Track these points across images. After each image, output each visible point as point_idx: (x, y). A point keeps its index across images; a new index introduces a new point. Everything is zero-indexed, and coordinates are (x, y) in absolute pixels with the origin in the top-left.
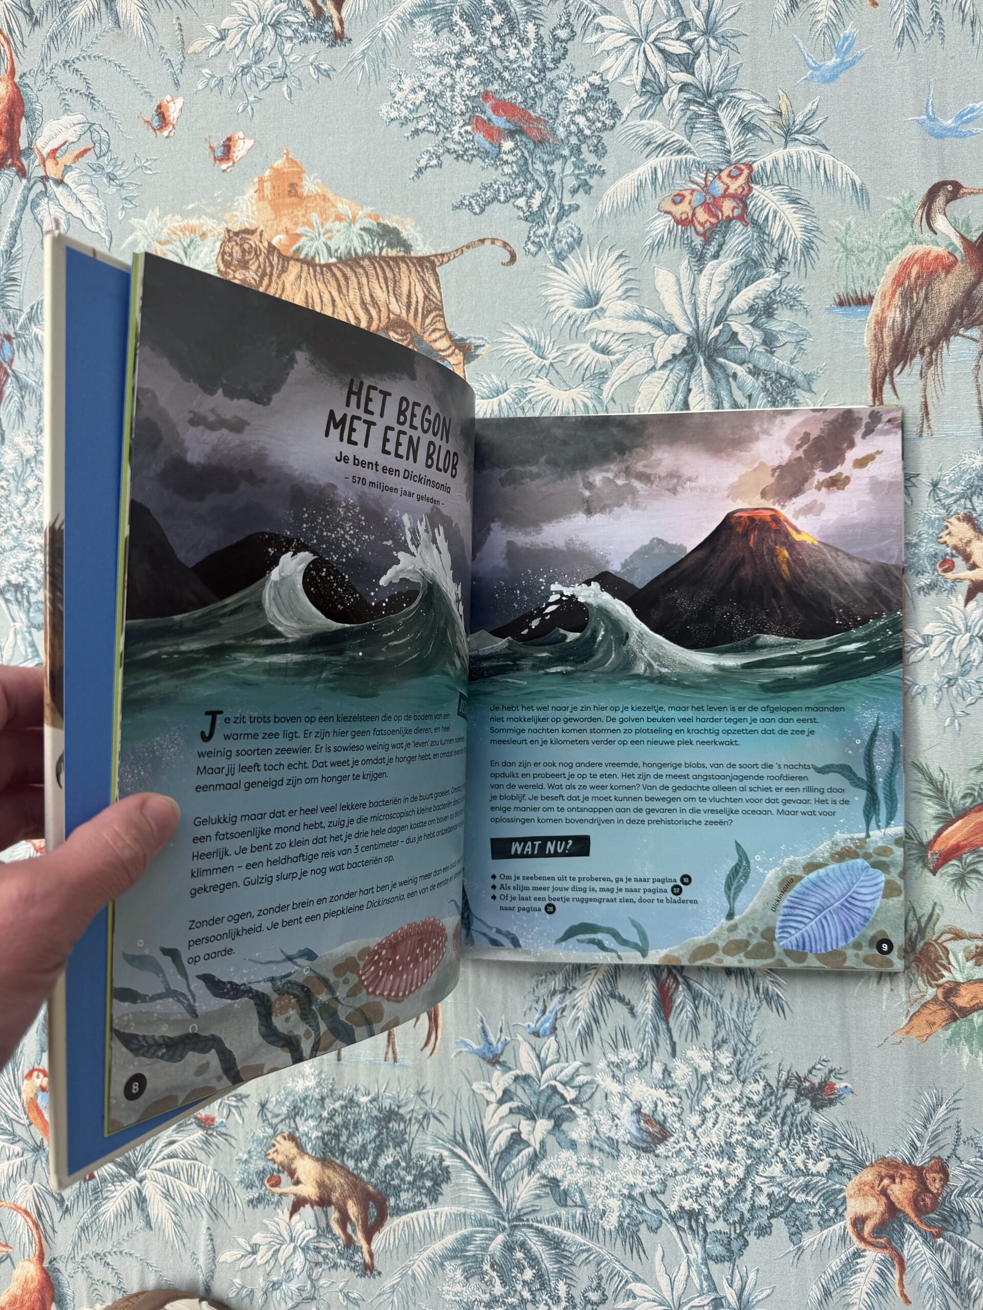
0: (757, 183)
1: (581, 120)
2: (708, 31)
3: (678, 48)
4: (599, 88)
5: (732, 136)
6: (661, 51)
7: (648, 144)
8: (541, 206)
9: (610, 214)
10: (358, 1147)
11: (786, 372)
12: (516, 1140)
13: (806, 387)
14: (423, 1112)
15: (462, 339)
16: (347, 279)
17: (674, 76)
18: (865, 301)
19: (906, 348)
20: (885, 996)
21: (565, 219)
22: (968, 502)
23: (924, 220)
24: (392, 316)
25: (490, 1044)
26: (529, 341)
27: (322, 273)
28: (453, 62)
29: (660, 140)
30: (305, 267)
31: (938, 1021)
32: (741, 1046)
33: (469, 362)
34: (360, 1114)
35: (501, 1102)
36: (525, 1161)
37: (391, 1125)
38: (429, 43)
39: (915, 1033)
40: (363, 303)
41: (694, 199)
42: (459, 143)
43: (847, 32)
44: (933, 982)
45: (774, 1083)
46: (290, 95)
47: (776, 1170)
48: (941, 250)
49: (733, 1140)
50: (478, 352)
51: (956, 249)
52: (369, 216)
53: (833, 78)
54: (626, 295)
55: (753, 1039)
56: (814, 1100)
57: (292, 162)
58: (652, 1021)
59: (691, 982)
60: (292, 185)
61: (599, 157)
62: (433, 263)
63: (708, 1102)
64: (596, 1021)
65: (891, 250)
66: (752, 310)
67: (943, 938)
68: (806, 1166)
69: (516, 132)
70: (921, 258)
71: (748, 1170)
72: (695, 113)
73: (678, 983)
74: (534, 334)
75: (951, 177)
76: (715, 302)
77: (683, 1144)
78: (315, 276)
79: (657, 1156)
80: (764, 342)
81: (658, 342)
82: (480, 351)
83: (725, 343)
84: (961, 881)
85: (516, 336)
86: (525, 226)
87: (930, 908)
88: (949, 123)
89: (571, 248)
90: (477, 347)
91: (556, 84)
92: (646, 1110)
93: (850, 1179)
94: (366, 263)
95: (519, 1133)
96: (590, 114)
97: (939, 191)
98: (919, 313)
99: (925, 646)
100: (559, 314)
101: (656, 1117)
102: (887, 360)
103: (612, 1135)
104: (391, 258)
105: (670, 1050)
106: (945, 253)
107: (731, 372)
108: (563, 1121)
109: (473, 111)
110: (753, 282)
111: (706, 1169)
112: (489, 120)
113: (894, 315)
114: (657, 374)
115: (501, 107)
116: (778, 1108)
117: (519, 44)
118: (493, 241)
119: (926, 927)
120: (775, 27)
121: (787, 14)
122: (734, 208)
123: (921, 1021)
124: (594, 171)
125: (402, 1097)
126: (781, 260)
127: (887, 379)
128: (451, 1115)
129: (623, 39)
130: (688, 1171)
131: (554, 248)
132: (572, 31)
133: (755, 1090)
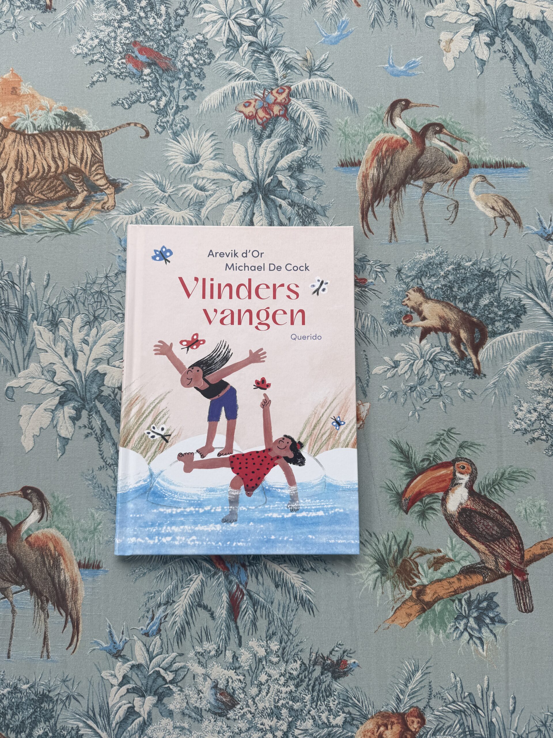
0: (293, 97)
1: (191, 59)
2: (266, 15)
3: (248, 23)
4: (202, 42)
5: (279, 71)
6: (239, 24)
7: (230, 74)
8: (165, 106)
9: (206, 111)
10: (18, 723)
11: (310, 205)
12: (131, 712)
13: (323, 213)
14: (66, 694)
15: (114, 180)
16: (44, 143)
17: (246, 38)
18: (356, 164)
19: (380, 191)
20: (378, 598)
21: (179, 113)
22: (419, 281)
23: (389, 120)
24: (71, 165)
25: (115, 643)
26: (155, 182)
27: (29, 139)
28: (116, 25)
29: (237, 72)
30: (19, 136)
31: (413, 613)
32: (285, 637)
33: (118, 193)
34: (21, 698)
35: (121, 685)
36: (136, 727)
37: (43, 706)
38: (102, 14)
39: (398, 622)
40: (53, 158)
41: (257, 104)
42: (118, 69)
43: (344, 19)
44: (409, 587)
45: (307, 662)
46: (17, 38)
47: (309, 724)
48: (399, 137)
49: (280, 704)
50: (124, 187)
51: (408, 136)
52: (60, 108)
53: (336, 43)
54: (216, 157)
55: (293, 631)
56: (333, 673)
57: (15, 75)
58: (225, 621)
59: (252, 593)
60: (14, 88)
61: (201, 79)
62: (98, 136)
63: (263, 678)
64: (188, 623)
65: (371, 136)
66: (290, 168)
67: (414, 556)
68: (328, 721)
69: (152, 64)
70: (388, 141)
71: (290, 725)
72: (258, 58)
73: (243, 595)
74: (159, 178)
75: (403, 98)
76: (268, 163)
77: (246, 710)
78: (24, 141)
79: (228, 719)
80: (297, 187)
81: (235, 185)
82: (125, 187)
83: (274, 187)
84: (423, 515)
85: (148, 178)
86: (156, 116)
87: (405, 536)
88: (402, 68)
89: (183, 129)
90: (124, 184)
91: (177, 39)
92: (221, 686)
93: (358, 728)
94: (57, 134)
95: (133, 707)
96: (196, 56)
97: (396, 105)
98: (388, 171)
99: (396, 367)
100: (174, 167)
101: (228, 690)
102: (370, 198)
103: (197, 705)
104: (73, 132)
105: (237, 642)
106: (401, 139)
107: (278, 204)
108: (164, 697)
109: (127, 52)
110: (291, 152)
111: (262, 727)
112: (136, 57)
113: (373, 172)
114: (234, 203)
115: (143, 50)
116: (310, 680)
117: (156, 17)
118: (136, 124)
119: (403, 549)
120: (303, 15)
121: (310, 8)
122: (280, 110)
123: (402, 613)
124: (197, 87)
125: (52, 684)
126: (307, 140)
127: (370, 209)
128: (86, 697)
129: (216, 17)
130: (249, 729)
131: (172, 129)
132: (187, 11)
133: (294, 667)
